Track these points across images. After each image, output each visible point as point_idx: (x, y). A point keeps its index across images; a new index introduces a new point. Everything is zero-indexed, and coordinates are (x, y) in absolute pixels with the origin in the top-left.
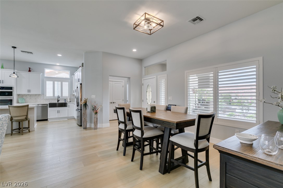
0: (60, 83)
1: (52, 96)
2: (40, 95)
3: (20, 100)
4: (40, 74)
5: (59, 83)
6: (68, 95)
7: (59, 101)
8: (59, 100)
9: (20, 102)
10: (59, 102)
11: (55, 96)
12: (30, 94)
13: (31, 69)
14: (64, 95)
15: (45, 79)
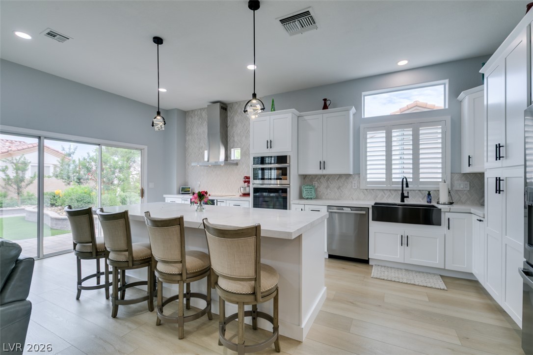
0: (409, 132)
1: (384, 180)
2: (350, 175)
3: (304, 190)
4: (348, 110)
5: (405, 133)
6: (440, 176)
7: (405, 199)
8: (406, 194)
9: (304, 195)
10: (407, 201)
11: (393, 180)
12: (326, 175)
13: (328, 103)
14: (424, 177)
15: (362, 126)
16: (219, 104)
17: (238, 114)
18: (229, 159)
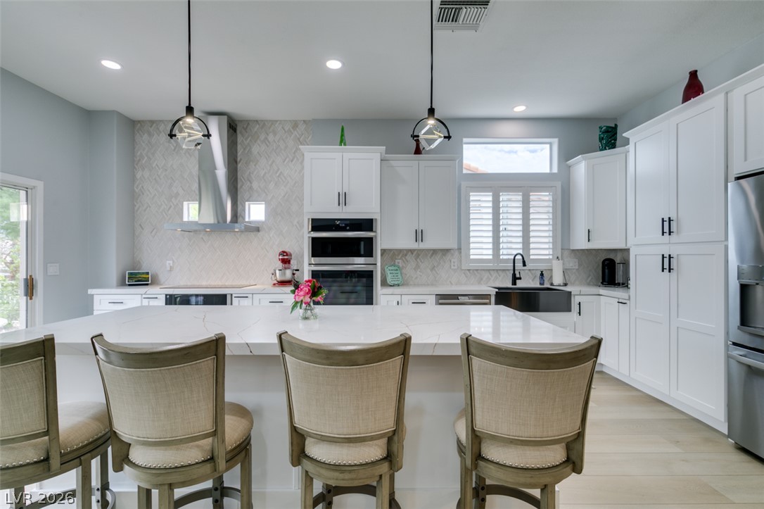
0: (519, 197)
3: (388, 272)
4: (455, 160)
5: (515, 198)
6: (551, 252)
8: (518, 276)
9: (389, 280)
10: (520, 284)
11: (502, 257)
13: (422, 146)
14: (534, 253)
15: (464, 184)
16: (226, 117)
17: (258, 141)
18: (240, 219)
